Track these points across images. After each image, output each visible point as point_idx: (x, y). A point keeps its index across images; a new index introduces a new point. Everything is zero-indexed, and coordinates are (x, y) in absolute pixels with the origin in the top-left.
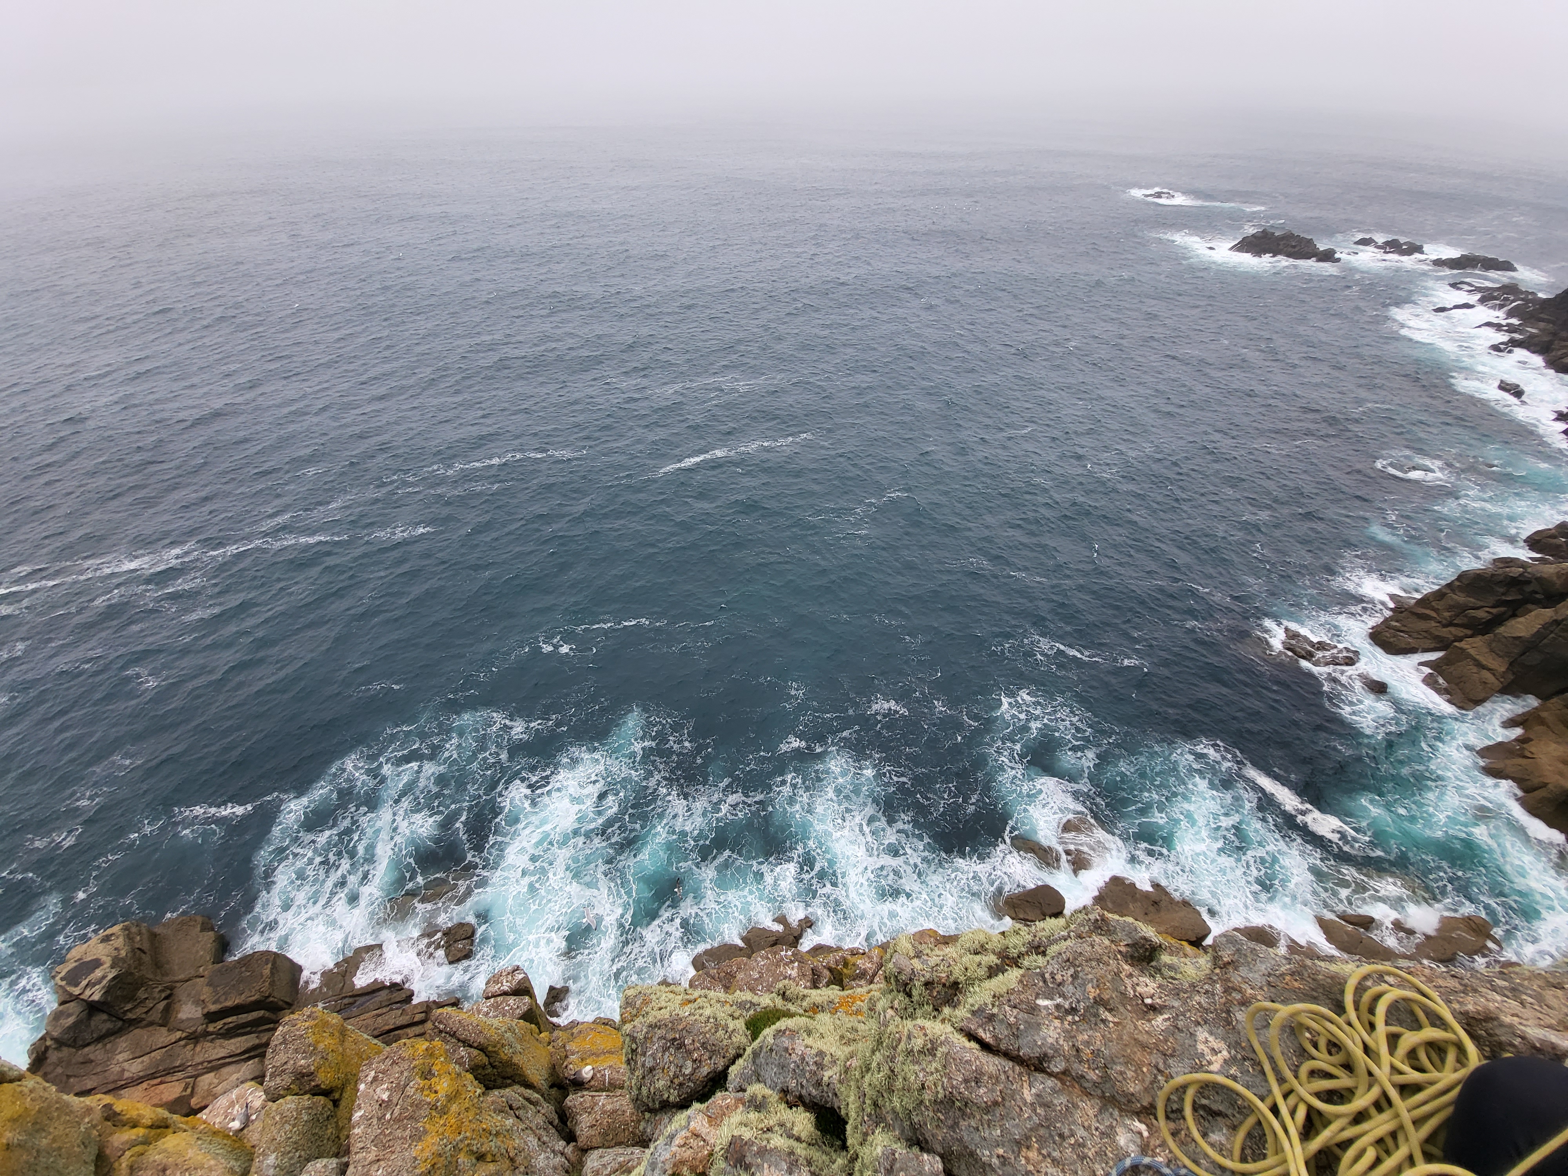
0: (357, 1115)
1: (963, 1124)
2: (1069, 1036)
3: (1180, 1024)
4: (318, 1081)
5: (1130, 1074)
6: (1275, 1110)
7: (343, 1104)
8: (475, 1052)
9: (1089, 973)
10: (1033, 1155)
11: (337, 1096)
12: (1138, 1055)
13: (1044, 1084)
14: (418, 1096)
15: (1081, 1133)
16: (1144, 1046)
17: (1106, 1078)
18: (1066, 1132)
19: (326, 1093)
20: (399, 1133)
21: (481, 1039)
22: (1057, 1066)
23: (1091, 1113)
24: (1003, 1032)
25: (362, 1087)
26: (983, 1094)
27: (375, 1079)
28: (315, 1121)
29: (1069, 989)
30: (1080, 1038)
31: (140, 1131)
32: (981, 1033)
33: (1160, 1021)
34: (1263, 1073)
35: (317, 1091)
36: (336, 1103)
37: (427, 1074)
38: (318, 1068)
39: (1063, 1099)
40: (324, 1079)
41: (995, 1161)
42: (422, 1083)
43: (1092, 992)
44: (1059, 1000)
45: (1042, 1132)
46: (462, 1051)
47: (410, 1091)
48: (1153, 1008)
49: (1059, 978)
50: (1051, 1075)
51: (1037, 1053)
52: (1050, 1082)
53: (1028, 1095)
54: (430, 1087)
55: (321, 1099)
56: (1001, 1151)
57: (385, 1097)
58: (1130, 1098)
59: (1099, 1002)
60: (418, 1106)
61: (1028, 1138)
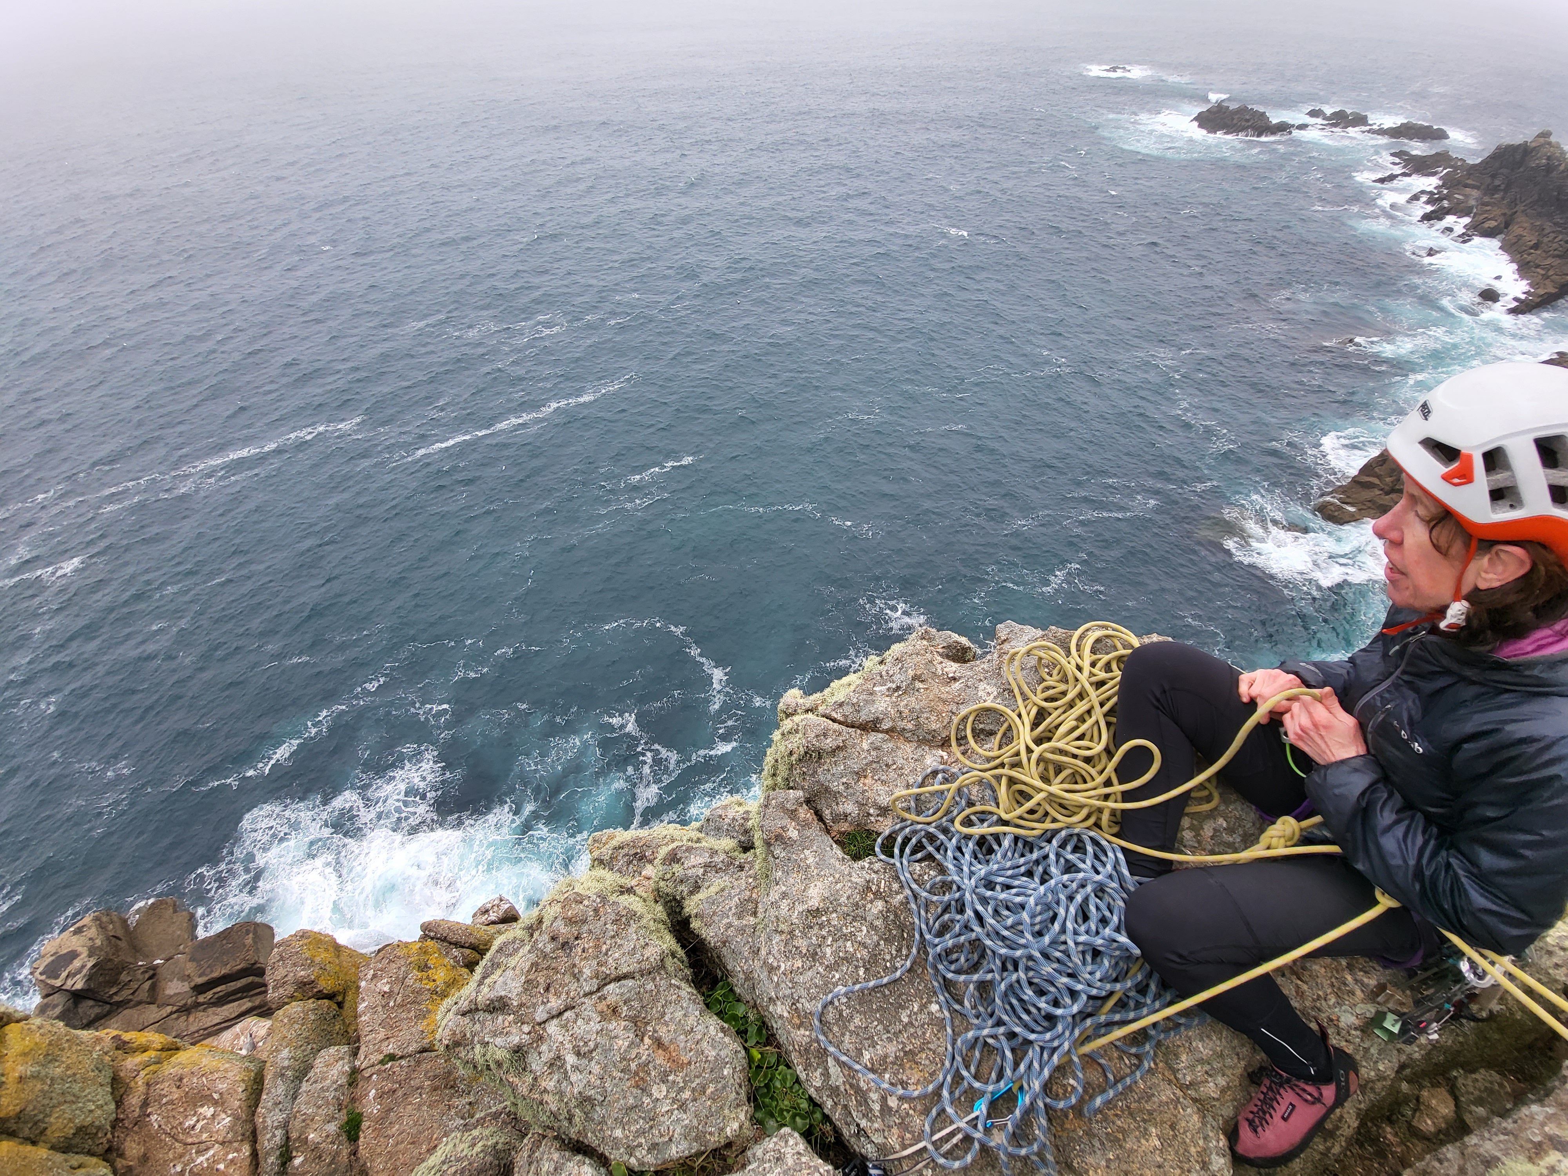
0: (362, 1007)
1: (820, 770)
2: (895, 705)
3: (969, 683)
4: (319, 988)
5: (933, 718)
6: (1020, 716)
7: (347, 1005)
8: (468, 951)
9: (910, 662)
10: (868, 781)
11: (340, 998)
12: (941, 707)
13: (875, 737)
14: (418, 985)
15: (900, 762)
16: (944, 702)
17: (918, 726)
18: (890, 762)
19: (331, 997)
20: (403, 1015)
21: (472, 940)
22: (886, 725)
23: (909, 751)
24: (848, 710)
25: (363, 984)
26: (829, 743)
27: (374, 976)
28: (322, 1019)
29: (897, 678)
30: (902, 704)
31: (152, 1054)
32: (834, 715)
33: (957, 685)
34: (1014, 696)
35: (320, 996)
36: (340, 1005)
37: (424, 967)
38: (319, 977)
39: (890, 745)
40: (326, 984)
41: (841, 787)
42: (420, 975)
43: (911, 673)
44: (889, 685)
45: (874, 766)
46: (455, 952)
47: (409, 982)
48: (954, 679)
49: (891, 673)
50: (882, 732)
51: (871, 717)
52: (880, 735)
53: (865, 746)
54: (428, 978)
55: (326, 1002)
56: (844, 780)
57: (386, 989)
58: (933, 733)
59: (916, 678)
60: (419, 992)
61: (865, 770)
